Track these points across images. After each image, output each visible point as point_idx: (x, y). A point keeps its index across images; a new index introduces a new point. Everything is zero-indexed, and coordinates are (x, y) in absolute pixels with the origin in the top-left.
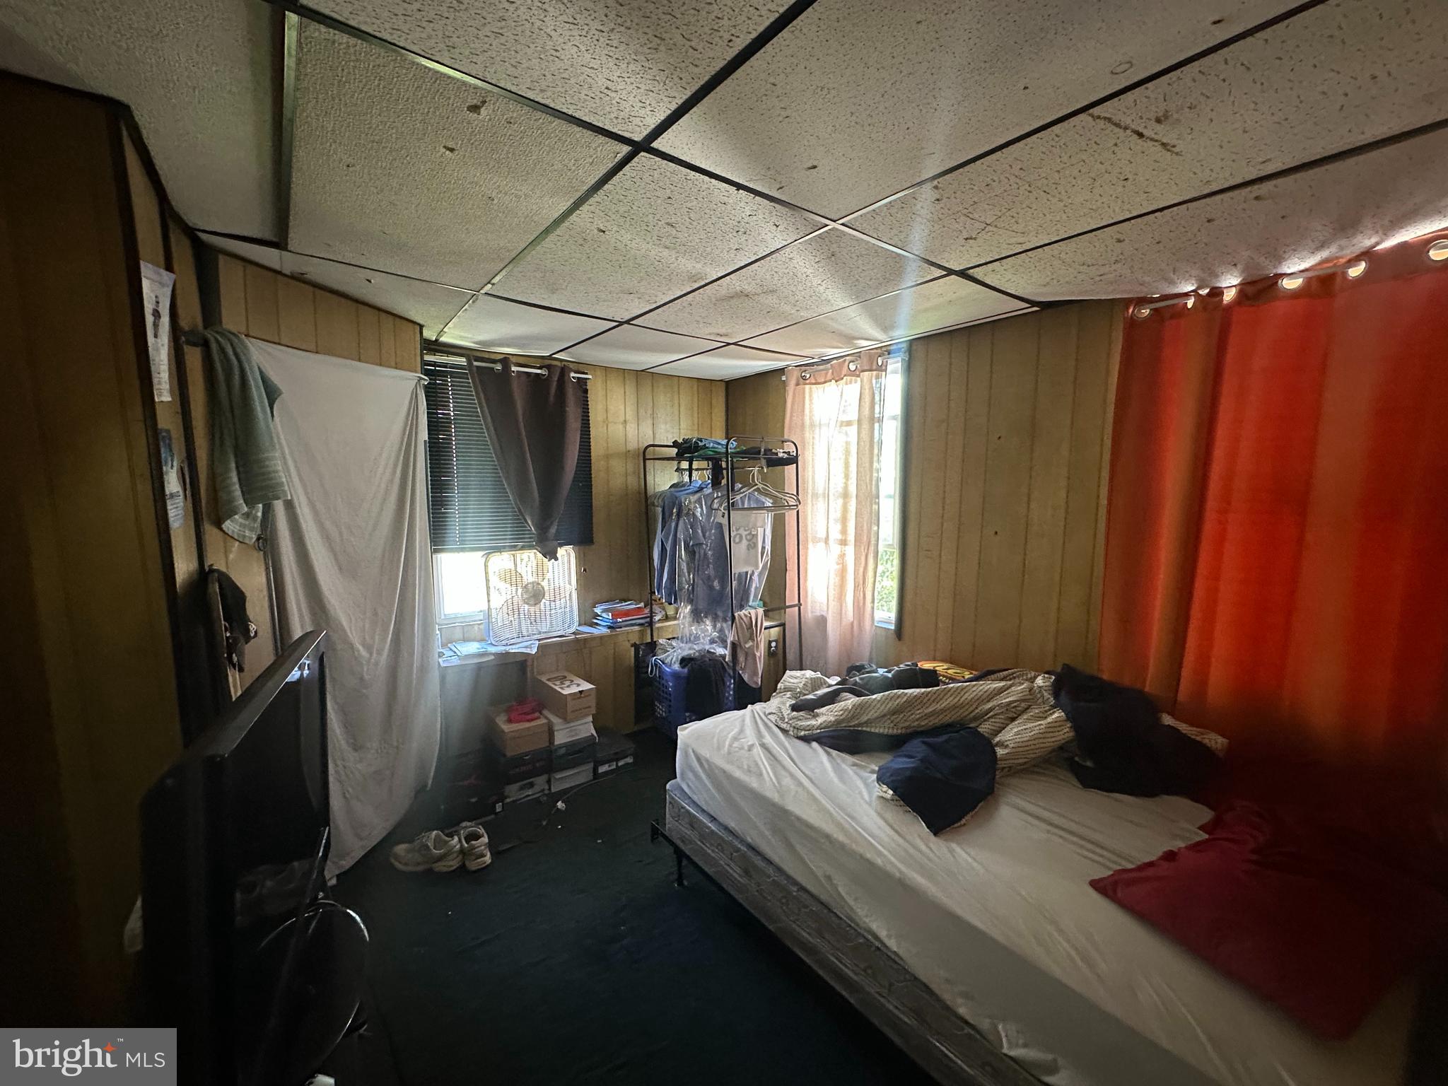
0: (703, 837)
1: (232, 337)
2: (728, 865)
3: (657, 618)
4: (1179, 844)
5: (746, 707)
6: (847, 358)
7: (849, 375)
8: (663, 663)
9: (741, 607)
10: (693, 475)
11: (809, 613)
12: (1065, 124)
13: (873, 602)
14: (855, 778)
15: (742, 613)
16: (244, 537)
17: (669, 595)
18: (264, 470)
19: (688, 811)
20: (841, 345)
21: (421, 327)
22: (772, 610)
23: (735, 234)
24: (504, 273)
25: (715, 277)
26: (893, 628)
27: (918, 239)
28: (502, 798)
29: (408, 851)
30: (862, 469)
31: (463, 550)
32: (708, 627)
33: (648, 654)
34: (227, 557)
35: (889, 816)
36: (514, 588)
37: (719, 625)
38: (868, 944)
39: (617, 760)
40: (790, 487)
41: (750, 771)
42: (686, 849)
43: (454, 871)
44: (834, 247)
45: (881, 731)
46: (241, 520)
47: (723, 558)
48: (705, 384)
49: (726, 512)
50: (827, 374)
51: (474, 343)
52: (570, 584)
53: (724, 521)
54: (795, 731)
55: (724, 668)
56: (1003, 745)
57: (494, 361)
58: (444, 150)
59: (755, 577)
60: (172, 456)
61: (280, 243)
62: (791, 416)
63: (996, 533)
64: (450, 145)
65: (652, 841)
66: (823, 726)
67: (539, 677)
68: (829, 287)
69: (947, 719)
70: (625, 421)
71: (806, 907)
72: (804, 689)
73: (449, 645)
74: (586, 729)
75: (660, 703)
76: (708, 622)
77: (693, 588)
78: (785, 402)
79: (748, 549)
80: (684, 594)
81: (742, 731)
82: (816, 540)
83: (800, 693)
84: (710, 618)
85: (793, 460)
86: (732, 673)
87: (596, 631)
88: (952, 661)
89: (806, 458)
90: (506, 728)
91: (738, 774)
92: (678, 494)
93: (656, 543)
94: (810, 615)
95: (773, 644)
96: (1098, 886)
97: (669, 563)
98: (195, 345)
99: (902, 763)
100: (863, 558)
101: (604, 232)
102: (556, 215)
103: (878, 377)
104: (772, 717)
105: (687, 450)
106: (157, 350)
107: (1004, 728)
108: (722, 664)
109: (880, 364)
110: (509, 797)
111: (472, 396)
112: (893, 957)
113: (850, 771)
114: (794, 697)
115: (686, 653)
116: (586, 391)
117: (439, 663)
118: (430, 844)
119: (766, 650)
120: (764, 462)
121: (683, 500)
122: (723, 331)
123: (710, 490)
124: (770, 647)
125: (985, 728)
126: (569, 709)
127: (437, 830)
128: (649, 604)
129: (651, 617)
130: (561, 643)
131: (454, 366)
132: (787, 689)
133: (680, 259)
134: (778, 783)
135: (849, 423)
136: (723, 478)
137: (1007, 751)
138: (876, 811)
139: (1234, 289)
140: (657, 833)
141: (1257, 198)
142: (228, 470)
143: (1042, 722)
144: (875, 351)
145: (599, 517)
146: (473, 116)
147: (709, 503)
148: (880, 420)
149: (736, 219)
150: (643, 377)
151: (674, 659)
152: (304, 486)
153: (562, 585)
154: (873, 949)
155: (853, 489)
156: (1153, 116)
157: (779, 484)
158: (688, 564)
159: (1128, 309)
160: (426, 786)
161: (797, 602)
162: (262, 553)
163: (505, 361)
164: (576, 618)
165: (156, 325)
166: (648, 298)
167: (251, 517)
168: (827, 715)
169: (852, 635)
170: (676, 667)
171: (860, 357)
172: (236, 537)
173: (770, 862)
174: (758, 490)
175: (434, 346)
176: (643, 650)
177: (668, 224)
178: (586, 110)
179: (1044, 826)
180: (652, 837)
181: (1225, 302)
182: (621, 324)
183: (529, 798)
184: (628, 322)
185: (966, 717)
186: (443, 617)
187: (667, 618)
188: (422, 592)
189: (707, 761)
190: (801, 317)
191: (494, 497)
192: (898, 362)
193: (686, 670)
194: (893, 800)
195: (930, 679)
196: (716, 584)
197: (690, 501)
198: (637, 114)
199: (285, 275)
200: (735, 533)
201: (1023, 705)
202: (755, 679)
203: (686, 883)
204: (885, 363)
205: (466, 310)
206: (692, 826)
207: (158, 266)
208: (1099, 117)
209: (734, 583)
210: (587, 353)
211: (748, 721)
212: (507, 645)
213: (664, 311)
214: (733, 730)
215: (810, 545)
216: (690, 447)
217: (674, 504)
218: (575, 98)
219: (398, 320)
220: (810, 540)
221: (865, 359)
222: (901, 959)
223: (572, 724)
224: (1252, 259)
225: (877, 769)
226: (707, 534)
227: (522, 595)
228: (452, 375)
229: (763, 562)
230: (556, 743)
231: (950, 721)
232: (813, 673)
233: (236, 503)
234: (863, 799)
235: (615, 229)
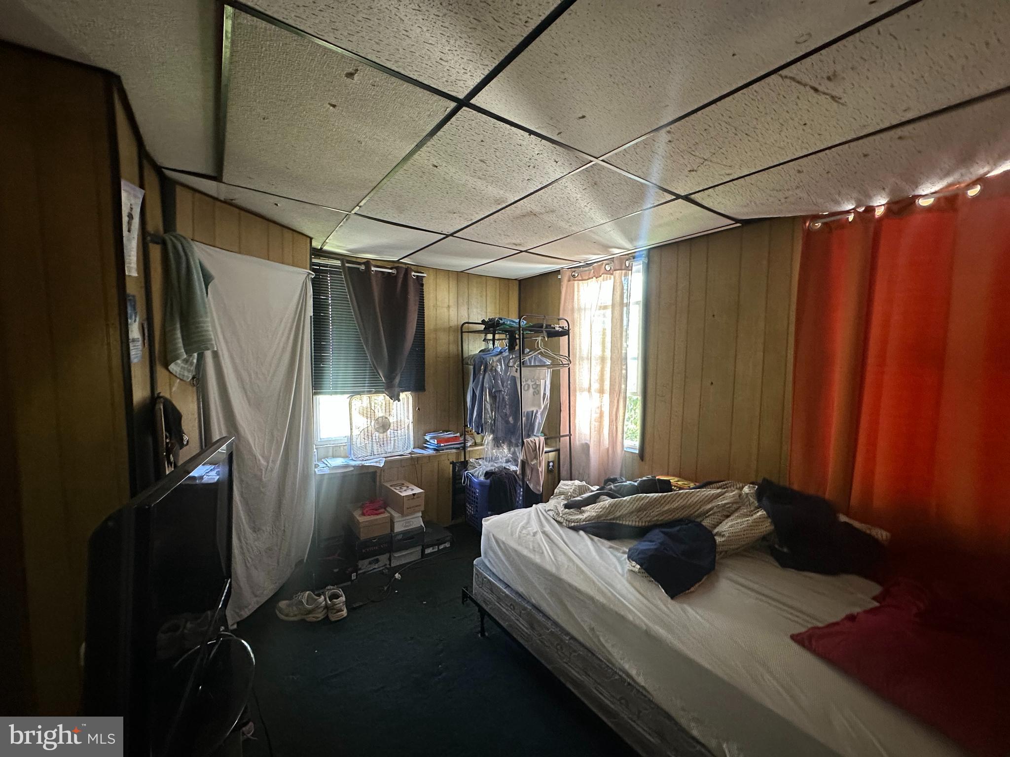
0: (499, 599)
1: (182, 239)
2: (518, 620)
3: (469, 444)
4: (856, 610)
5: (531, 506)
6: (604, 262)
7: (606, 274)
8: (473, 476)
9: (529, 436)
10: (496, 343)
11: (577, 441)
12: (762, 82)
13: (623, 433)
14: (611, 557)
15: (529, 440)
16: (184, 376)
17: (477, 427)
18: (199, 330)
19: (489, 580)
20: (599, 252)
21: (311, 239)
22: (551, 438)
23: (527, 168)
24: (367, 198)
25: (513, 201)
26: (637, 452)
27: (656, 172)
28: (356, 570)
29: (289, 606)
30: (615, 339)
31: (336, 393)
32: (505, 451)
33: (461, 470)
34: (171, 389)
35: (637, 584)
36: (369, 420)
37: (512, 449)
38: (623, 680)
39: (439, 545)
40: (564, 351)
41: (534, 551)
42: (487, 608)
43: (319, 621)
44: (597, 179)
45: (630, 523)
46: (182, 365)
47: (516, 402)
48: (504, 282)
49: (519, 369)
50: (590, 273)
51: (348, 251)
52: (408, 419)
53: (517, 375)
54: (567, 523)
55: (515, 479)
56: (720, 535)
57: (360, 264)
58: (329, 106)
59: (539, 415)
60: (136, 313)
61: (217, 177)
62: (565, 302)
63: (712, 383)
64: (334, 102)
65: (463, 603)
66: (588, 519)
67: (385, 484)
68: (593, 208)
69: (678, 515)
70: (449, 306)
71: (575, 651)
72: (573, 493)
73: (323, 460)
74: (417, 521)
75: (469, 503)
76: (505, 447)
77: (494, 422)
78: (560, 292)
79: (534, 395)
80: (488, 427)
81: (528, 522)
82: (582, 390)
83: (571, 496)
84: (506, 444)
85: (566, 333)
86: (521, 483)
87: (426, 452)
88: (680, 476)
89: (575, 331)
90: (361, 519)
91: (525, 552)
92: (484, 356)
93: (469, 391)
94: (577, 443)
95: (551, 464)
96: (797, 639)
97: (478, 405)
98: (157, 243)
99: (644, 545)
100: (616, 402)
101: (437, 167)
102: (404, 155)
103: (626, 275)
104: (551, 513)
105: (491, 326)
106: (129, 240)
107: (721, 523)
108: (514, 476)
109: (627, 265)
110: (360, 569)
111: (344, 287)
112: (641, 690)
113: (607, 552)
114: (567, 499)
115: (488, 469)
116: (422, 285)
117: (315, 471)
118: (304, 601)
119: (546, 468)
120: (545, 334)
121: (488, 360)
122: (518, 242)
123: (507, 354)
124: (548, 466)
125: (706, 523)
126: (406, 506)
127: (309, 590)
128: (463, 434)
129: (465, 443)
130: (401, 460)
131: (332, 267)
132: (561, 494)
133: (489, 187)
134: (556, 559)
135: (605, 308)
136: (517, 345)
137: (723, 539)
138: (627, 581)
139: (883, 207)
140: (466, 597)
141: (900, 138)
142: (174, 329)
143: (749, 518)
144: (624, 256)
145: (429, 371)
146: (349, 80)
147: (507, 362)
148: (628, 305)
149: (528, 157)
150: (462, 277)
151: (480, 473)
152: (226, 342)
153: (402, 419)
154: (626, 684)
155: (608, 354)
156: (825, 76)
157: (557, 349)
158: (491, 405)
159: (805, 223)
160: (303, 560)
161: (568, 433)
162: (195, 388)
163: (367, 263)
164: (412, 442)
165: (129, 223)
166: (466, 217)
167: (189, 363)
168: (590, 511)
169: (608, 456)
170: (482, 478)
171: (613, 261)
172: (178, 376)
173: (548, 618)
174: (541, 353)
175: (319, 253)
176: (459, 467)
177: (481, 161)
178: (426, 76)
179: (753, 594)
180: (463, 599)
181: (877, 217)
182: (447, 236)
183: (375, 571)
184: (452, 235)
185: (692, 514)
186: (319, 440)
187: (476, 444)
188: (305, 420)
189: (504, 543)
190: (572, 231)
191: (356, 356)
192: (640, 264)
193: (488, 481)
194: (639, 572)
195: (666, 486)
196: (511, 419)
197: (493, 361)
198: (460, 78)
199: (221, 201)
200: (525, 383)
201: (735, 506)
202: (538, 488)
203: (487, 634)
204: (631, 265)
205: (341, 226)
206: (492, 592)
207: (134, 183)
208: (786, 77)
209: (524, 419)
210: (423, 259)
211: (533, 515)
212: (363, 460)
213: (477, 227)
214: (522, 521)
215: (578, 394)
216: (494, 324)
217: (482, 363)
218: (419, 67)
219: (296, 235)
220: (577, 389)
221: (616, 262)
222: (648, 692)
223: (408, 518)
224: (896, 183)
225: (627, 550)
226: (505, 384)
227: (374, 426)
228: (331, 272)
229: (544, 404)
230: (395, 531)
231: (681, 517)
232: (580, 482)
233: (179, 352)
234: (618, 572)
235: (444, 165)
